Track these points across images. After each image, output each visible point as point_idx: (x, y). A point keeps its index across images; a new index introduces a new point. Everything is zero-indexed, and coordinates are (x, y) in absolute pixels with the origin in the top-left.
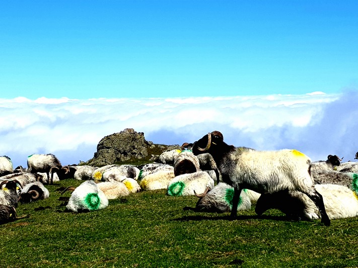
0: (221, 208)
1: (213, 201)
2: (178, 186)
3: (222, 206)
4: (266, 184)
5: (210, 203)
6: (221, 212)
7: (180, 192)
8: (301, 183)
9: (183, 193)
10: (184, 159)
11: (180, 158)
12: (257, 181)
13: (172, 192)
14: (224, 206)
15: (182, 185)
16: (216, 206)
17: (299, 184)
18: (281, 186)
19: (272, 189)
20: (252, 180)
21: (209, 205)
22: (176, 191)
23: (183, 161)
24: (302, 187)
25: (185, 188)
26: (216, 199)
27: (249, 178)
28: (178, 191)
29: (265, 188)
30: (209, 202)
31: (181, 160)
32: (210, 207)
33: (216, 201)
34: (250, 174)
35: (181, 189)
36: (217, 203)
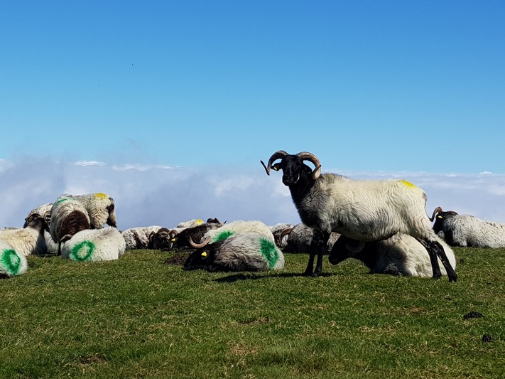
0: (256, 264)
1: (241, 255)
2: (86, 248)
3: (258, 261)
4: (371, 224)
5: (236, 258)
6: (256, 270)
7: (88, 255)
8: (418, 224)
9: (93, 258)
10: (73, 210)
11: (66, 208)
12: (358, 219)
13: (77, 257)
14: (261, 262)
15: (91, 245)
16: (247, 262)
17: (417, 225)
18: (391, 228)
19: (379, 232)
20: (352, 218)
21: (235, 260)
22: (82, 254)
23: (73, 212)
24: (421, 229)
25: (96, 251)
26: (246, 252)
27: (348, 214)
28: (86, 254)
29: (369, 230)
30: (235, 256)
31: (70, 212)
32: (237, 263)
33: (246, 254)
34: (350, 210)
35: (91, 251)
36: (248, 258)
